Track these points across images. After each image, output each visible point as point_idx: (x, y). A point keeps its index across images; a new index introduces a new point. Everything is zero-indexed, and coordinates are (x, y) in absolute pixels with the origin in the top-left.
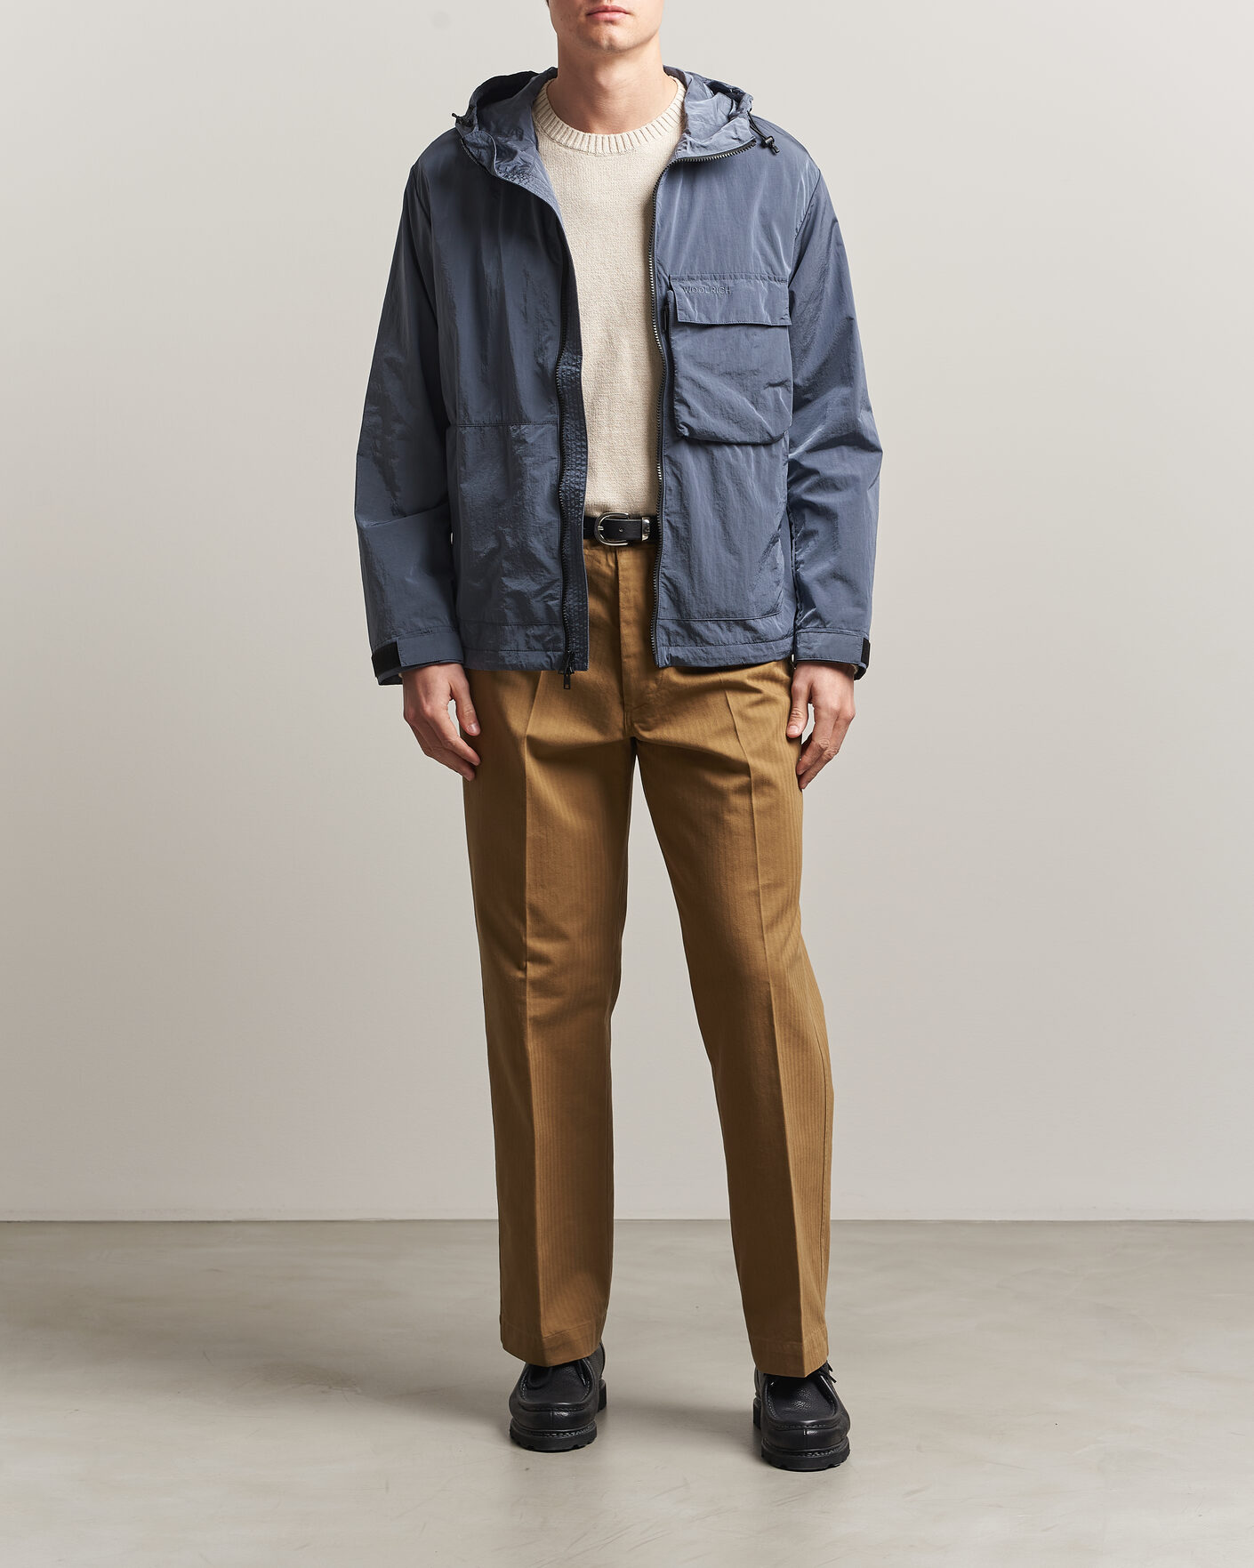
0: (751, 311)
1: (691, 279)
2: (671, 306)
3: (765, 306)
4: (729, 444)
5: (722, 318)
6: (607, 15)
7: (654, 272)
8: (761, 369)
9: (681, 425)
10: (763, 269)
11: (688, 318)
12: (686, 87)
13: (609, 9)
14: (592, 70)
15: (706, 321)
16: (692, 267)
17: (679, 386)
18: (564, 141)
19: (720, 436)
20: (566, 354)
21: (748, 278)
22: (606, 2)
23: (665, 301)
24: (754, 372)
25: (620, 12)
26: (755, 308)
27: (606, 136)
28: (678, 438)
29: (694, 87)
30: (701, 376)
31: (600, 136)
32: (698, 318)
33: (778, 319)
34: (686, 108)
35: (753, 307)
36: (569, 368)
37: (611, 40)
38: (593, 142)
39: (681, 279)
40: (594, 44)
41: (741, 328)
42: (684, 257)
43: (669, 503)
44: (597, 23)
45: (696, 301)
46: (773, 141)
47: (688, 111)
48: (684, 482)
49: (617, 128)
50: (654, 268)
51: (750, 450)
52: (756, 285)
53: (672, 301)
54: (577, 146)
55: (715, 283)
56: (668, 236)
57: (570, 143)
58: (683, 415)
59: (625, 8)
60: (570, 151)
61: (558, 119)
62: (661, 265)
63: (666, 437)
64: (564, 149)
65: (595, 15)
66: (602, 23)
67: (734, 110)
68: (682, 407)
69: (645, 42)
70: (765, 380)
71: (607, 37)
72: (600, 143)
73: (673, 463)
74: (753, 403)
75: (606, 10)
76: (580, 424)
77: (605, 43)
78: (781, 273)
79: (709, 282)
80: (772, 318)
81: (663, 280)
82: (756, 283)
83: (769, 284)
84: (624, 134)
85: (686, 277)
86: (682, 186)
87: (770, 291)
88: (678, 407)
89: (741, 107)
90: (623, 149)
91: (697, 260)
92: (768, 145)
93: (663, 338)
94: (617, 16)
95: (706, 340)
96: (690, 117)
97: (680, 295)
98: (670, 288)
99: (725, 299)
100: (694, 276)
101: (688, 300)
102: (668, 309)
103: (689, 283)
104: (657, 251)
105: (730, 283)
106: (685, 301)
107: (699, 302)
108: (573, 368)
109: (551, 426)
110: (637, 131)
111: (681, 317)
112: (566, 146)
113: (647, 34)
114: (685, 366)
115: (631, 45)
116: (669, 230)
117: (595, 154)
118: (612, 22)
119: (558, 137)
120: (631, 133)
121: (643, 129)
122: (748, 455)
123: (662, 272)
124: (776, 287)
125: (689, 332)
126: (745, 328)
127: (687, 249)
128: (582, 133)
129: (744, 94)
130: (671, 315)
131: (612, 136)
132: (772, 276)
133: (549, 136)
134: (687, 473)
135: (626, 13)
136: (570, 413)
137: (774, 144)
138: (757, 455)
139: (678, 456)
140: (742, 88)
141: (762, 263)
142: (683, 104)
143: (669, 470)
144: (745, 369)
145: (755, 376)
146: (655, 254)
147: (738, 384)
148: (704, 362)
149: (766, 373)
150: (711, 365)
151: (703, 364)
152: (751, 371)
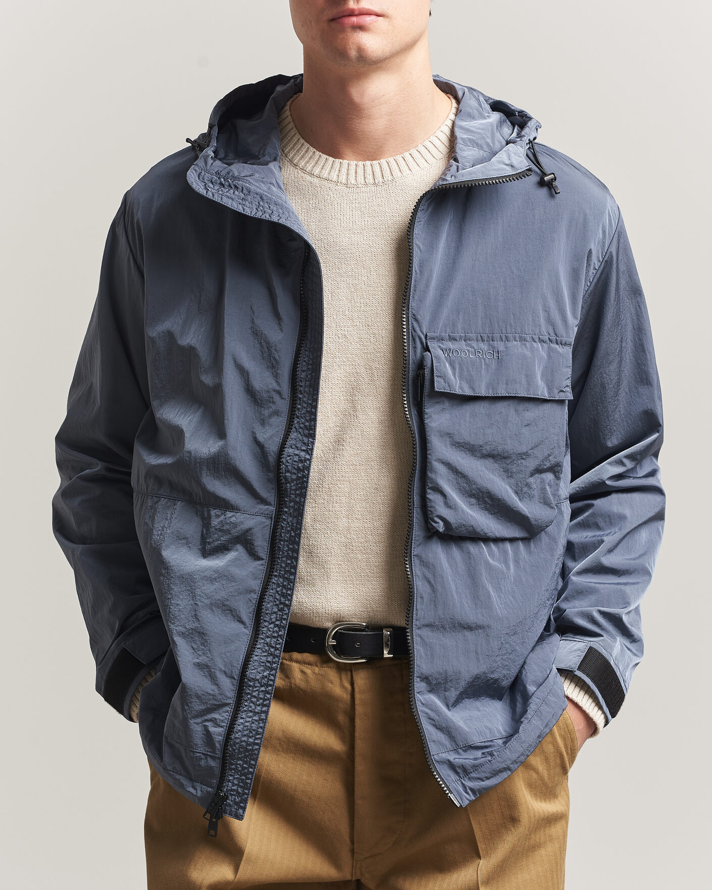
0: (524, 381)
1: (452, 339)
2: (427, 371)
3: (542, 376)
4: (486, 539)
5: (488, 388)
6: (354, 19)
7: (408, 328)
8: (530, 452)
9: (436, 519)
10: (544, 329)
11: (447, 387)
12: (458, 102)
13: (356, 13)
14: (343, 84)
15: (468, 392)
16: (454, 325)
17: (433, 471)
18: (309, 168)
19: (478, 530)
20: (293, 435)
21: (523, 340)
22: (352, 5)
23: (421, 365)
24: (523, 456)
25: (370, 14)
26: (530, 377)
27: (361, 163)
28: (431, 534)
29: (470, 102)
30: (459, 459)
31: (353, 163)
32: (459, 387)
33: (556, 391)
34: (456, 129)
35: (527, 376)
36: (297, 452)
37: (360, 50)
38: (344, 170)
39: (441, 339)
40: (343, 54)
41: (511, 402)
42: (445, 312)
43: (421, 613)
44: (343, 30)
45: (457, 367)
46: (555, 179)
47: (458, 133)
48: (439, 588)
49: (372, 154)
50: (408, 324)
51: (508, 546)
52: (532, 349)
53: (429, 365)
54: (325, 174)
55: (482, 345)
56: (427, 286)
57: (317, 171)
58: (438, 506)
59: (376, 8)
60: (316, 181)
61: (302, 141)
62: (416, 320)
63: (417, 532)
64: (308, 178)
65: (340, 20)
66: (349, 30)
67: (515, 134)
68: (436, 496)
69: (408, 47)
70: (532, 464)
71: (355, 47)
72: (352, 172)
73: (425, 564)
74: (516, 493)
75: (352, 14)
76: (297, 523)
77: (353, 53)
78: (564, 335)
79: (474, 344)
80: (550, 389)
81: (418, 340)
82: (532, 346)
83: (549, 348)
84: (383, 161)
85: (446, 336)
86: (450, 224)
87: (549, 356)
88: (432, 496)
89: (523, 133)
90: (381, 180)
91: (461, 317)
92: (547, 184)
93: (414, 412)
94: (368, 19)
95: (468, 415)
96: (459, 141)
97: (438, 358)
98: (427, 349)
99: (494, 365)
100: (456, 335)
101: (447, 365)
102: (424, 375)
103: (450, 345)
104: (413, 304)
105: (501, 346)
106: (445, 367)
107: (461, 368)
108: (303, 454)
109: (264, 520)
110: (399, 158)
111: (439, 386)
112: (311, 174)
113: (408, 39)
114: (440, 448)
115: (388, 54)
116: (430, 276)
117: (346, 185)
118: (361, 28)
119: (302, 164)
120: (391, 160)
121: (407, 155)
122: (505, 553)
123: (418, 329)
124: (558, 352)
125: (447, 404)
126: (516, 402)
127: (450, 301)
128: (331, 159)
129: (530, 118)
130: (427, 383)
131: (368, 163)
132: (553, 338)
133: (291, 161)
134: (442, 577)
135: (378, 15)
136: (289, 507)
137: (555, 183)
138: (516, 553)
139: (430, 555)
140: (530, 112)
141: (542, 321)
142: (454, 123)
143: (419, 573)
144: (512, 451)
145: (523, 461)
146: (410, 307)
147: (502, 470)
148: (463, 442)
149: (535, 457)
150: (473, 445)
151: (463, 444)
152: (519, 454)
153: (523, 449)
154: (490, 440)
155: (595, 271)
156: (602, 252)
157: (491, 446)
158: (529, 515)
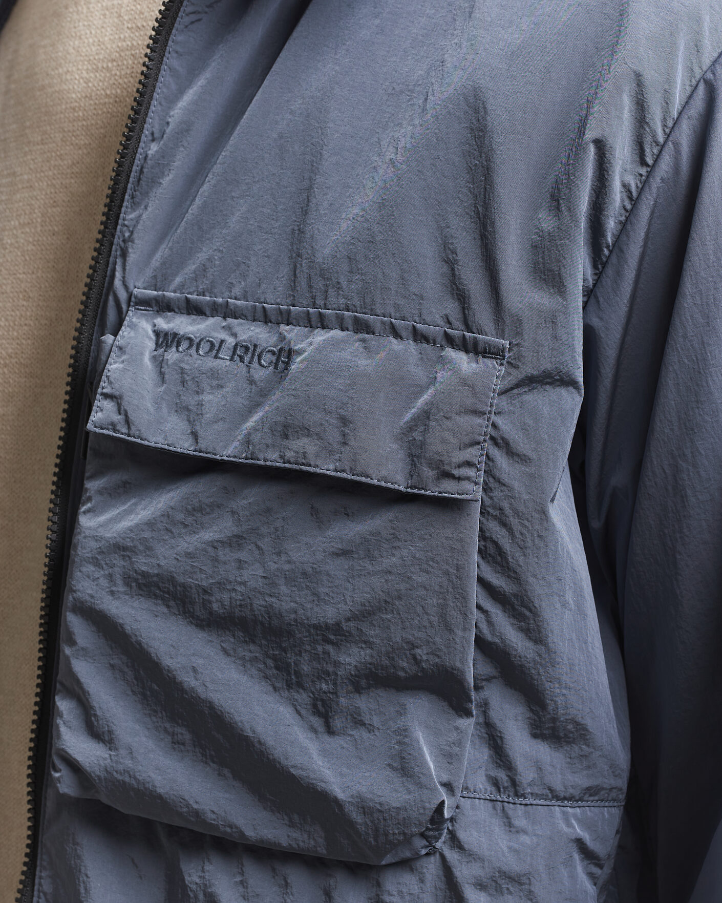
10: (434, 309)
15: (180, 445)
33: (429, 473)
80: (413, 466)
81: (111, 305)
111: (101, 419)
141: (431, 287)
144: (293, 616)
145: (329, 648)
146: (120, 221)
147: (270, 662)
148: (158, 575)
149: (365, 642)
150: (183, 586)
151: (155, 579)
152: (316, 627)
153: (329, 614)
154: (231, 578)
155: (643, 171)
156: (664, 120)
157: (233, 595)
158: (340, 795)
